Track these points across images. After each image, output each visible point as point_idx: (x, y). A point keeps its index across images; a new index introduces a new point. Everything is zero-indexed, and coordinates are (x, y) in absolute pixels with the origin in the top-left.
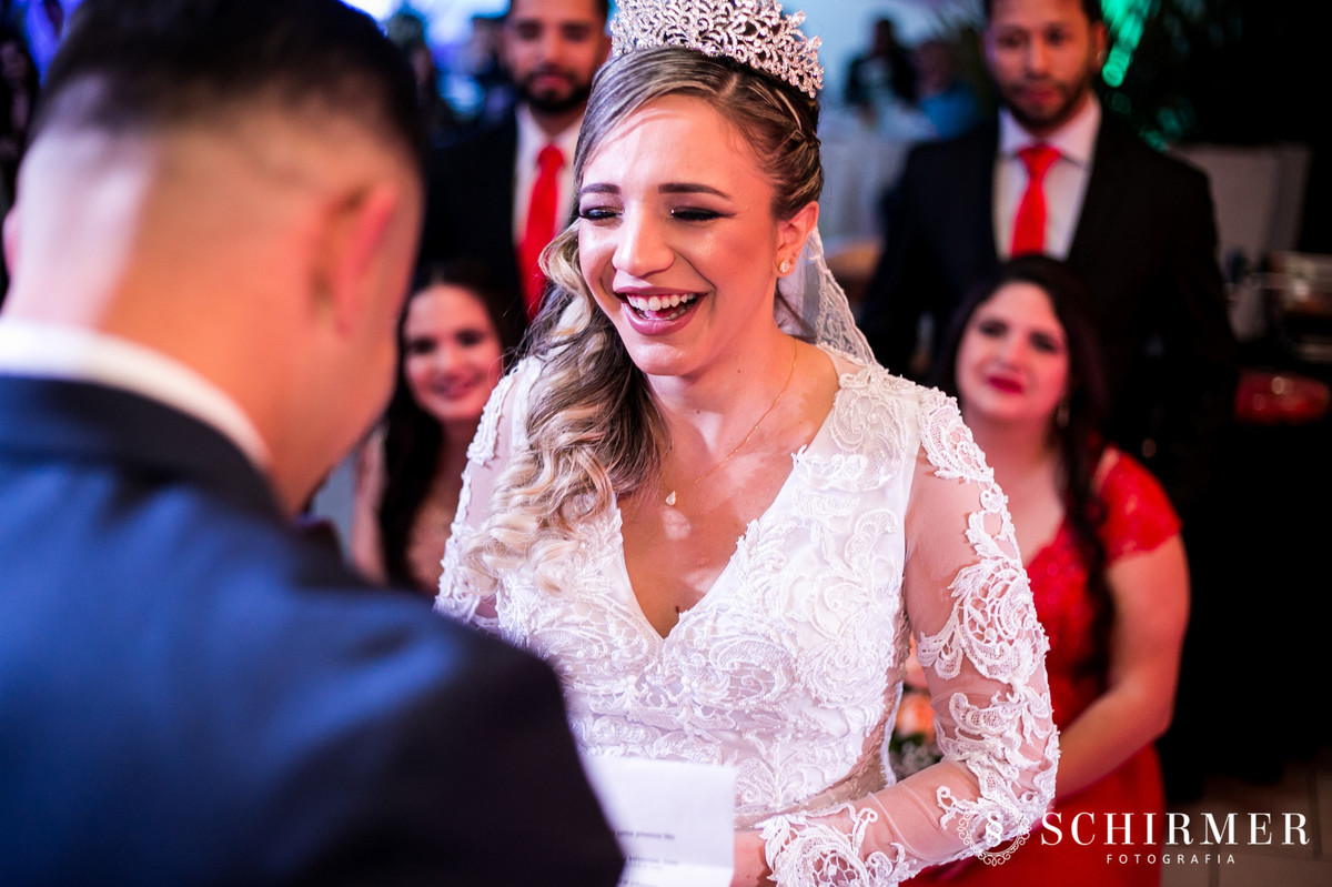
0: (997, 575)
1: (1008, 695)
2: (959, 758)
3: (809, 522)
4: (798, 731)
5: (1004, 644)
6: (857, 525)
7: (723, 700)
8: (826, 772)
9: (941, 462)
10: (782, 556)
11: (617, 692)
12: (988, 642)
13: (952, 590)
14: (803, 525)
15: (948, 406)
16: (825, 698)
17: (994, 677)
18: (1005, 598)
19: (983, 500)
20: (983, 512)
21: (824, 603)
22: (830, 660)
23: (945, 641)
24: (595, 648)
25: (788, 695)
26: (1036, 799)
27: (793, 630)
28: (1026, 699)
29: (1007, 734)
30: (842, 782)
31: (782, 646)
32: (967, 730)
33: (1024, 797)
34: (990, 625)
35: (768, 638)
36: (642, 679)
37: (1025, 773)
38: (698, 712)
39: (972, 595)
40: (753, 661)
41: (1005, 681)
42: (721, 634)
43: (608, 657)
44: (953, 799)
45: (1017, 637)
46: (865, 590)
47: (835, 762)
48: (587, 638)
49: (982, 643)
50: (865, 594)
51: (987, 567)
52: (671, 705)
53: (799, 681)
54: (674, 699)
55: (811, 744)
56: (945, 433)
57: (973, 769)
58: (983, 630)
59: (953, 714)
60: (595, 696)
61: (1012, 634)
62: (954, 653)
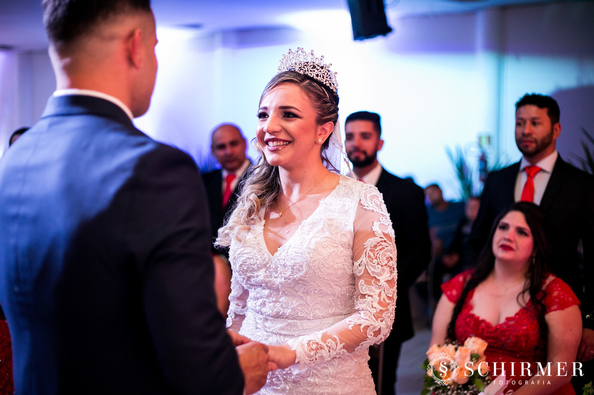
1: (377, 282)
4: (315, 290)
5: (380, 266)
6: (336, 222)
7: (290, 275)
9: (366, 204)
10: (311, 230)
11: (259, 274)
12: (374, 264)
13: (364, 245)
14: (319, 221)
15: (371, 188)
17: (374, 276)
19: (381, 219)
21: (320, 244)
22: (322, 262)
23: (360, 262)
24: (252, 261)
25: (308, 274)
26: (384, 322)
27: (309, 251)
28: (384, 286)
29: (375, 296)
31: (306, 257)
32: (362, 292)
33: (379, 321)
35: (302, 254)
36: (267, 270)
38: (283, 280)
39: (371, 248)
40: (297, 262)
41: (377, 278)
43: (256, 263)
45: (385, 265)
48: (250, 258)
51: (377, 239)
52: (275, 278)
53: (311, 269)
54: (276, 275)
55: (321, 296)
56: (369, 195)
58: (373, 260)
61: (383, 263)
62: (362, 266)
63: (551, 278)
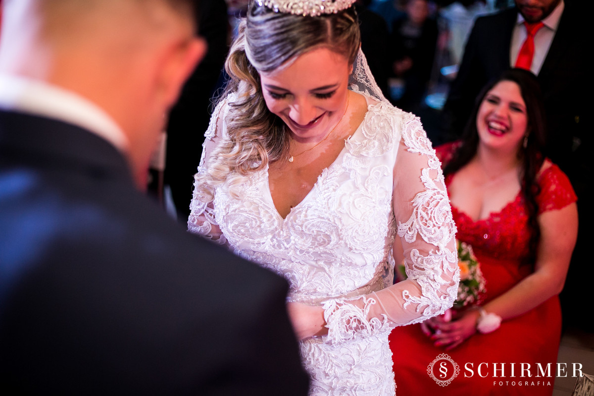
0: (434, 197)
1: (437, 251)
2: (414, 278)
3: (350, 170)
4: (342, 262)
5: (436, 228)
6: (371, 172)
7: (309, 247)
8: (356, 282)
9: (411, 145)
10: (337, 184)
11: (262, 242)
12: (429, 227)
13: (413, 203)
14: (347, 171)
15: (415, 121)
16: (354, 248)
17: (431, 243)
18: (437, 207)
19: (429, 163)
20: (429, 169)
21: (354, 206)
22: (356, 230)
23: (410, 226)
24: (254, 222)
25: (337, 246)
26: (447, 299)
27: (340, 216)
28: (445, 254)
29: (435, 269)
30: (363, 287)
31: (335, 224)
32: (418, 266)
33: (442, 297)
34: (430, 219)
35: (329, 220)
36: (274, 237)
37: (443, 286)
38: (298, 253)
39: (423, 205)
40: (322, 230)
41: (436, 245)
42: (309, 218)
43: (259, 226)
44: (410, 296)
45: (443, 225)
46: (374, 200)
47: (360, 277)
48: (250, 218)
49: (426, 227)
50: (374, 202)
51: (430, 193)
52: (286, 248)
53: (342, 239)
54: (287, 246)
55: (348, 268)
56: (413, 132)
57: (419, 283)
58: (427, 221)
59: (412, 259)
60: (253, 244)
61: (440, 224)
62: (413, 231)
63: (547, 165)
